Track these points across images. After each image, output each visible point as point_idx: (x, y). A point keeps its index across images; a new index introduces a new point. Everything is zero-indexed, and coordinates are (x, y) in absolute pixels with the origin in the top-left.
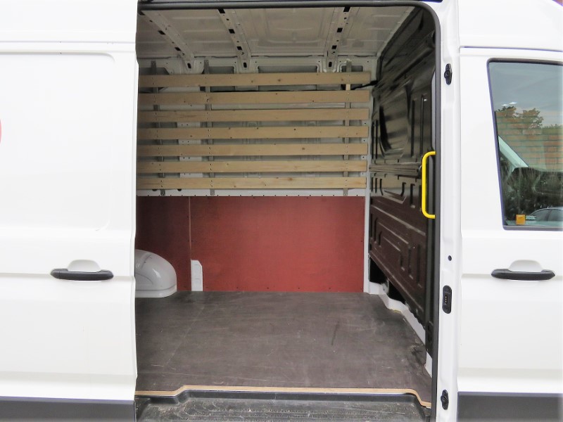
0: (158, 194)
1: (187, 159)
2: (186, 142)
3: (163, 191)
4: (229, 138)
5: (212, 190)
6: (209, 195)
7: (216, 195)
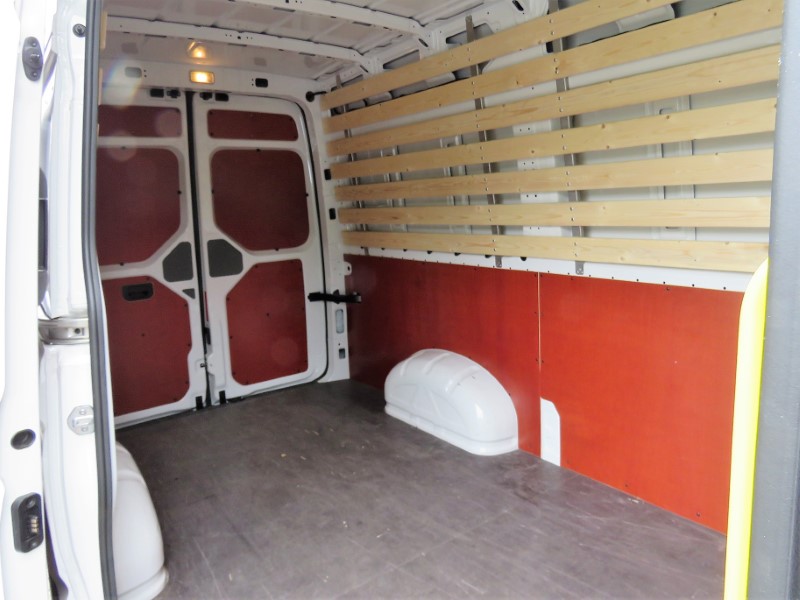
0: (491, 263)
1: (532, 196)
2: (529, 164)
3: (499, 259)
4: (605, 148)
5: (580, 265)
6: (573, 273)
7: (586, 274)
